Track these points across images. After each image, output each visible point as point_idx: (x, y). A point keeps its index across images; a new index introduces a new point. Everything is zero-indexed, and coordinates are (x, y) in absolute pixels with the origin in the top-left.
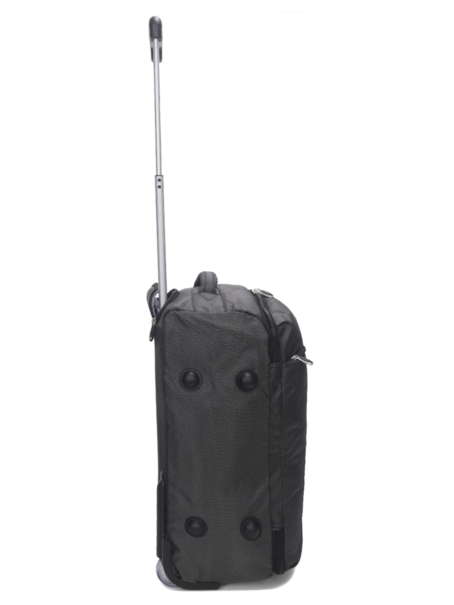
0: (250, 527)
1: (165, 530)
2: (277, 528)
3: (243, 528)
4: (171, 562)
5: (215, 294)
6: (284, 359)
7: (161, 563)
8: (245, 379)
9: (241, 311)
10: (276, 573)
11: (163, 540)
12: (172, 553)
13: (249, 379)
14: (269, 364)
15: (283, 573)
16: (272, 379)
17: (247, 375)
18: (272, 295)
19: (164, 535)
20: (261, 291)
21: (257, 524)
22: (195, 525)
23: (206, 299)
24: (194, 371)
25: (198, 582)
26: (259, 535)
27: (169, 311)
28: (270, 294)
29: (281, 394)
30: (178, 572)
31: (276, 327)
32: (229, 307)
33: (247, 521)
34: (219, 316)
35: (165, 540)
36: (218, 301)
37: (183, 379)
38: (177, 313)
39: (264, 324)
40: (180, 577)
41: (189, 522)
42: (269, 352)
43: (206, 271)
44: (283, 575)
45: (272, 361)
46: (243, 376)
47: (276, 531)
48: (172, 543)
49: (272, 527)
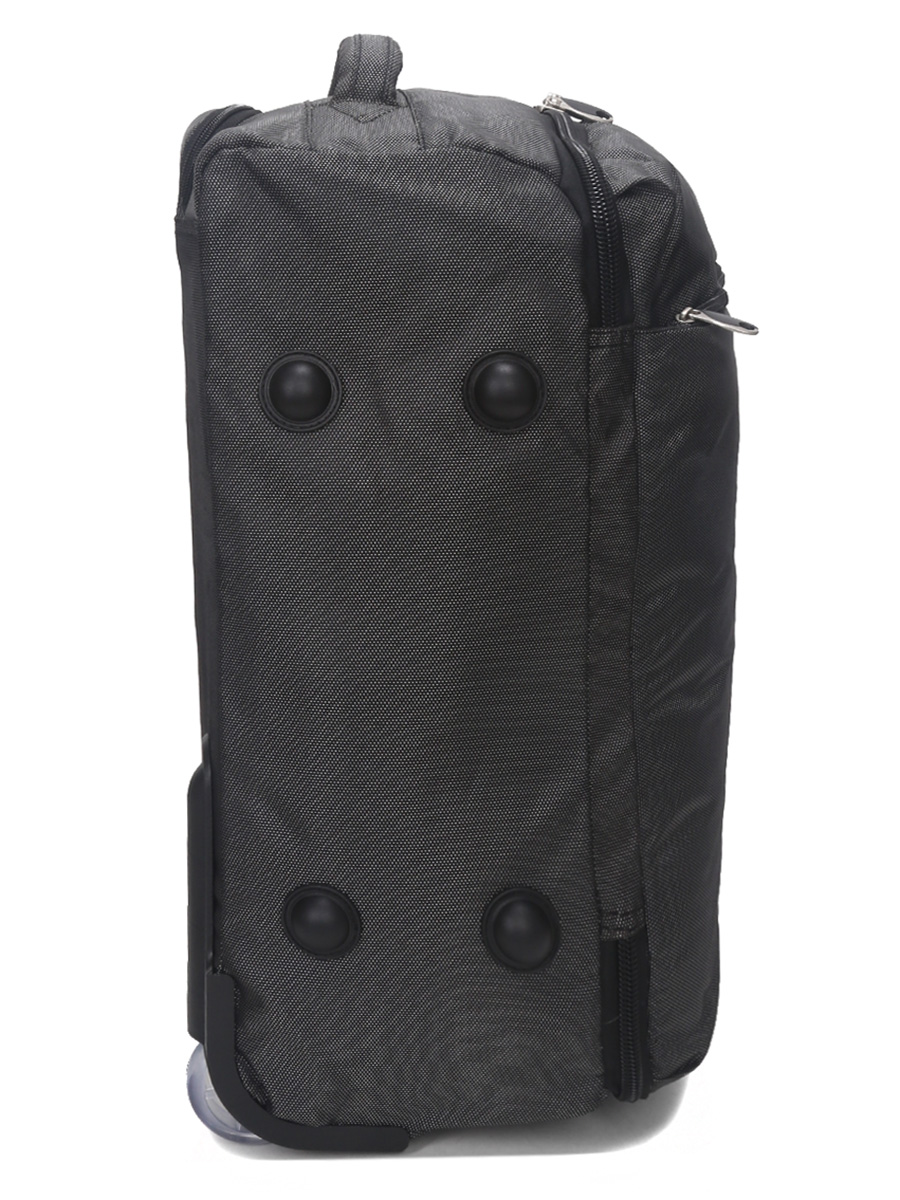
0: (518, 921)
1: (216, 936)
2: (620, 929)
3: (492, 929)
4: (236, 1048)
5: (392, 104)
6: (643, 318)
7: (202, 1056)
8: (494, 386)
9: (479, 149)
10: (617, 1096)
11: (208, 971)
12: (238, 1019)
13: (509, 385)
14: (587, 333)
15: (645, 1096)
16: (597, 387)
17: (505, 369)
18: (608, 116)
19: (211, 954)
20: (565, 100)
21: (545, 916)
22: (320, 913)
23: (356, 119)
24: (314, 360)
25: (333, 1123)
26: (552, 954)
27: (216, 151)
28: (601, 113)
29: (634, 447)
30: (260, 1087)
31: (613, 199)
32: (435, 137)
33: (504, 904)
34: (400, 164)
35: (215, 971)
36: (400, 124)
37: (272, 391)
38: (249, 154)
39: (565, 191)
40: (267, 1106)
41: (297, 905)
42: (585, 289)
43: (362, 33)
44: (641, 1102)
45: (596, 320)
46: (488, 373)
47: (617, 942)
48: (238, 984)
49: (601, 927)
